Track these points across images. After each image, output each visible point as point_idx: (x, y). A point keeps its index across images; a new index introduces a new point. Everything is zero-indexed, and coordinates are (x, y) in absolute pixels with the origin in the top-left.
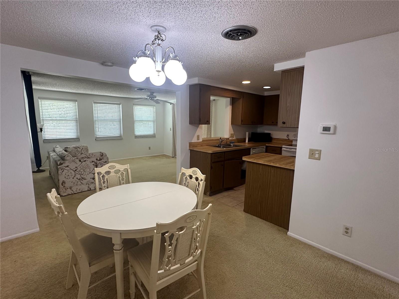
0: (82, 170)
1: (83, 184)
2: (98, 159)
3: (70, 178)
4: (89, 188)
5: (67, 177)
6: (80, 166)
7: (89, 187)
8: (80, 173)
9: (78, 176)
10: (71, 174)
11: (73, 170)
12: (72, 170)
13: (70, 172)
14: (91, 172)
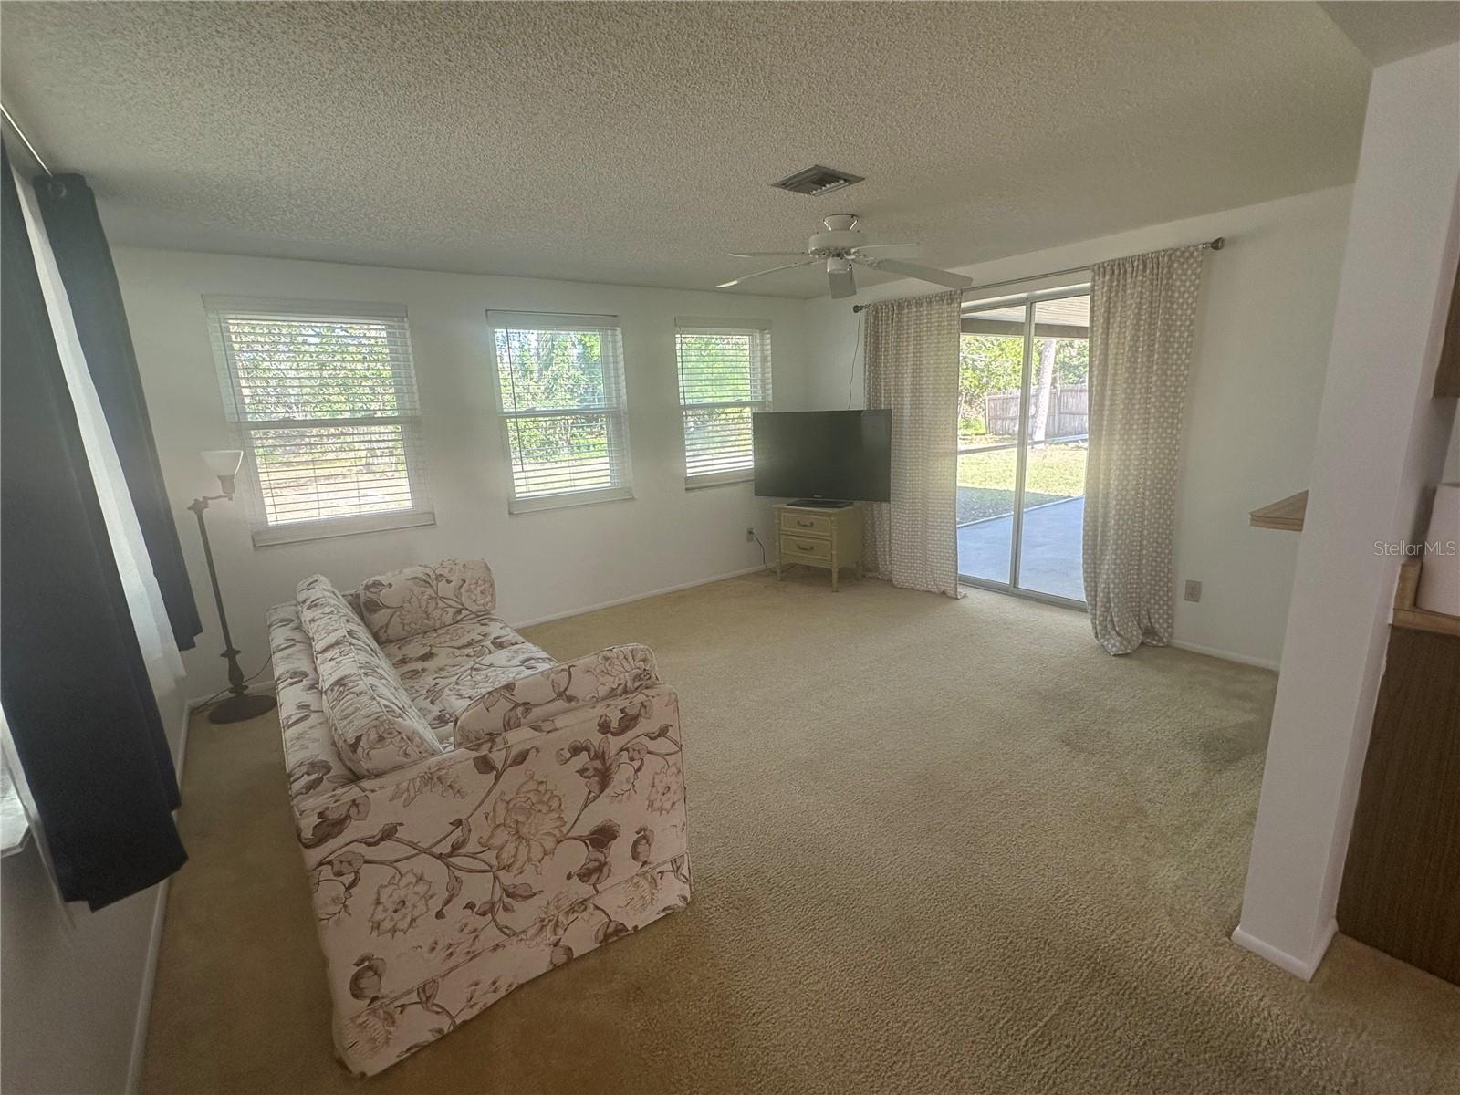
0: (502, 836)
1: (515, 934)
2: (614, 725)
3: (413, 920)
4: (560, 951)
5: (387, 925)
6: (487, 806)
7: (556, 944)
8: (491, 856)
9: (479, 889)
10: (421, 888)
11: (436, 850)
14: (564, 829)
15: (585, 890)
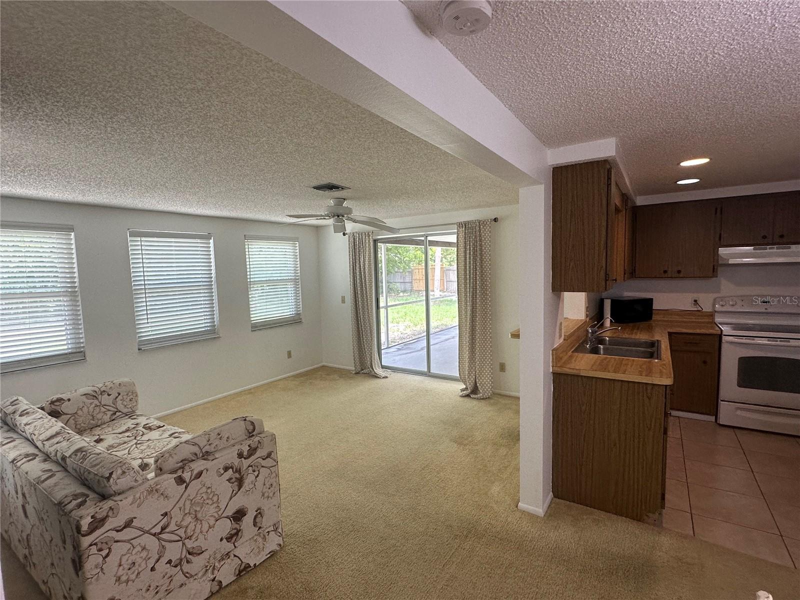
0: (189, 519)
1: (192, 576)
2: (245, 453)
3: (139, 573)
4: (215, 583)
5: (124, 578)
6: (181, 504)
7: (213, 580)
8: (181, 532)
9: (174, 552)
10: (144, 554)
11: (153, 531)
12: (148, 532)
13: (139, 549)
14: (220, 513)
15: (230, 546)
